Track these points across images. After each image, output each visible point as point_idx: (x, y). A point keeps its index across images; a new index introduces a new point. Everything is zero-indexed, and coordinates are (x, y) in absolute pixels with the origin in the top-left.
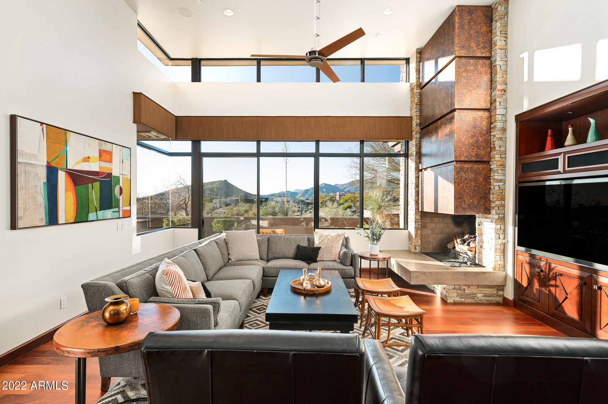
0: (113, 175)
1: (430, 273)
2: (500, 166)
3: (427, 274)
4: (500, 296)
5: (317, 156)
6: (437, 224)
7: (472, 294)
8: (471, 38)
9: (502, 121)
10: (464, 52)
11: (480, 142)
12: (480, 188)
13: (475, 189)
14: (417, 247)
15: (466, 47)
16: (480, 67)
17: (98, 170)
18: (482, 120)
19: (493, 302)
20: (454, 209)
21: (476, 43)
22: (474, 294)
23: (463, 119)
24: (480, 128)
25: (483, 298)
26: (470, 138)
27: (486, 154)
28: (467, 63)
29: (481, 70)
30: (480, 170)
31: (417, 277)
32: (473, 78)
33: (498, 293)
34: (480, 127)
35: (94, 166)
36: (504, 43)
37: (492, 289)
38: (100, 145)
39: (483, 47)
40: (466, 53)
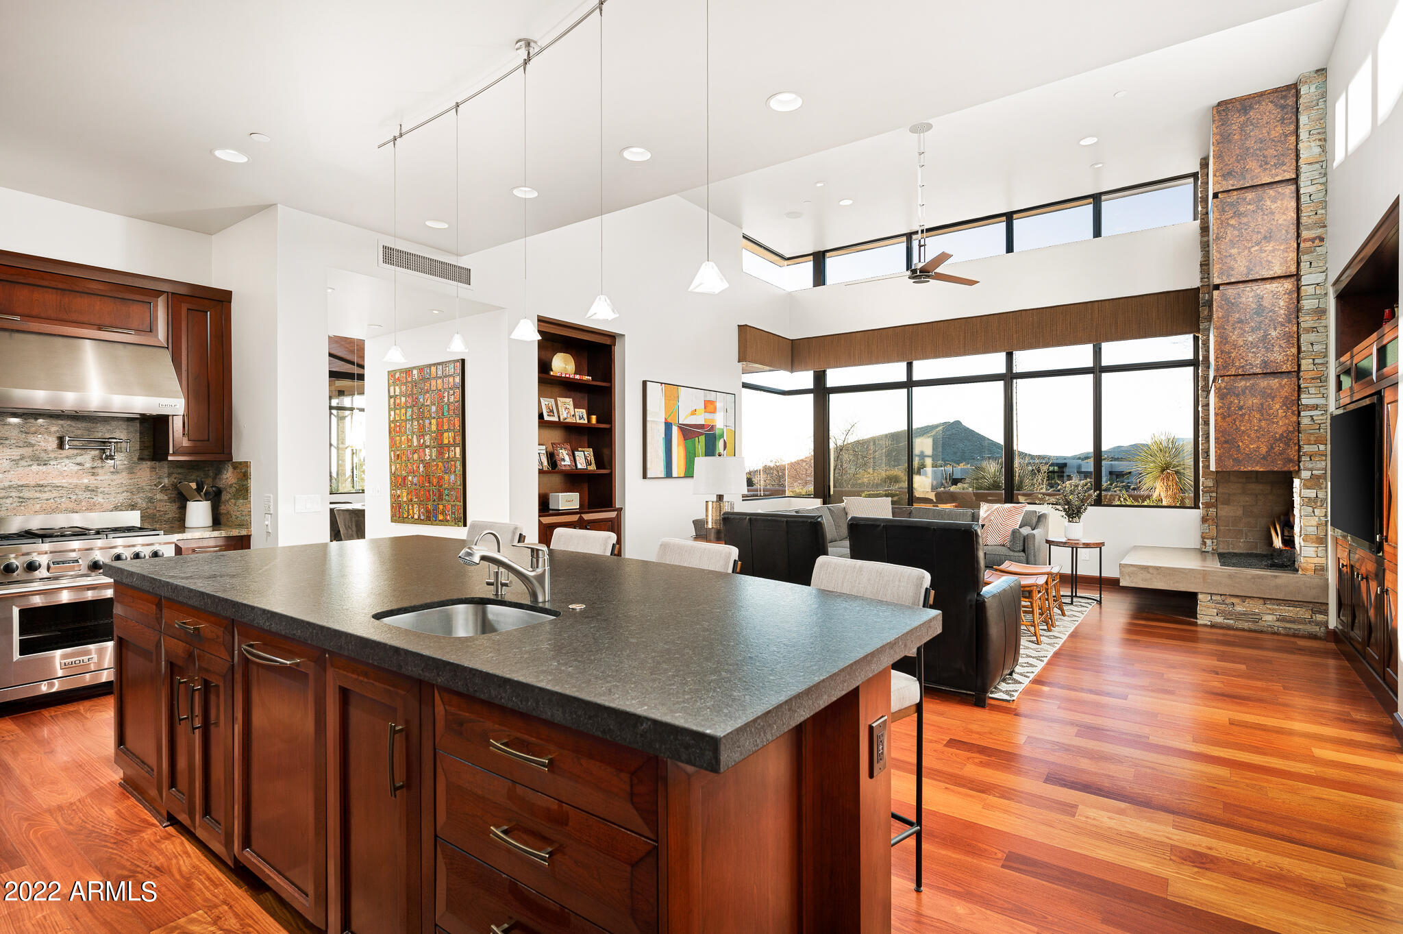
0: (717, 427)
1: (1158, 569)
2: (1313, 379)
3: (1151, 571)
4: (1318, 624)
5: (1009, 377)
6: (1257, 496)
7: (1252, 614)
8: (1247, 155)
9: (1316, 296)
10: (1231, 182)
11: (1273, 338)
12: (1273, 422)
13: (1263, 424)
14: (1209, 542)
15: (1237, 173)
16: (1268, 203)
17: (703, 423)
18: (1277, 298)
19: (1301, 633)
20: (1216, 462)
21: (1258, 160)
22: (1255, 614)
23: (1233, 301)
24: (1270, 314)
25: (1278, 624)
26: (1249, 332)
27: (1288, 359)
28: (1239, 201)
29: (1273, 207)
30: (1273, 389)
31: (1132, 574)
32: (1252, 225)
33: (1314, 617)
34: (1270, 311)
35: (699, 420)
36: (1318, 150)
37: (1298, 609)
38: (705, 396)
39: (1275, 165)
40: (1236, 183)
